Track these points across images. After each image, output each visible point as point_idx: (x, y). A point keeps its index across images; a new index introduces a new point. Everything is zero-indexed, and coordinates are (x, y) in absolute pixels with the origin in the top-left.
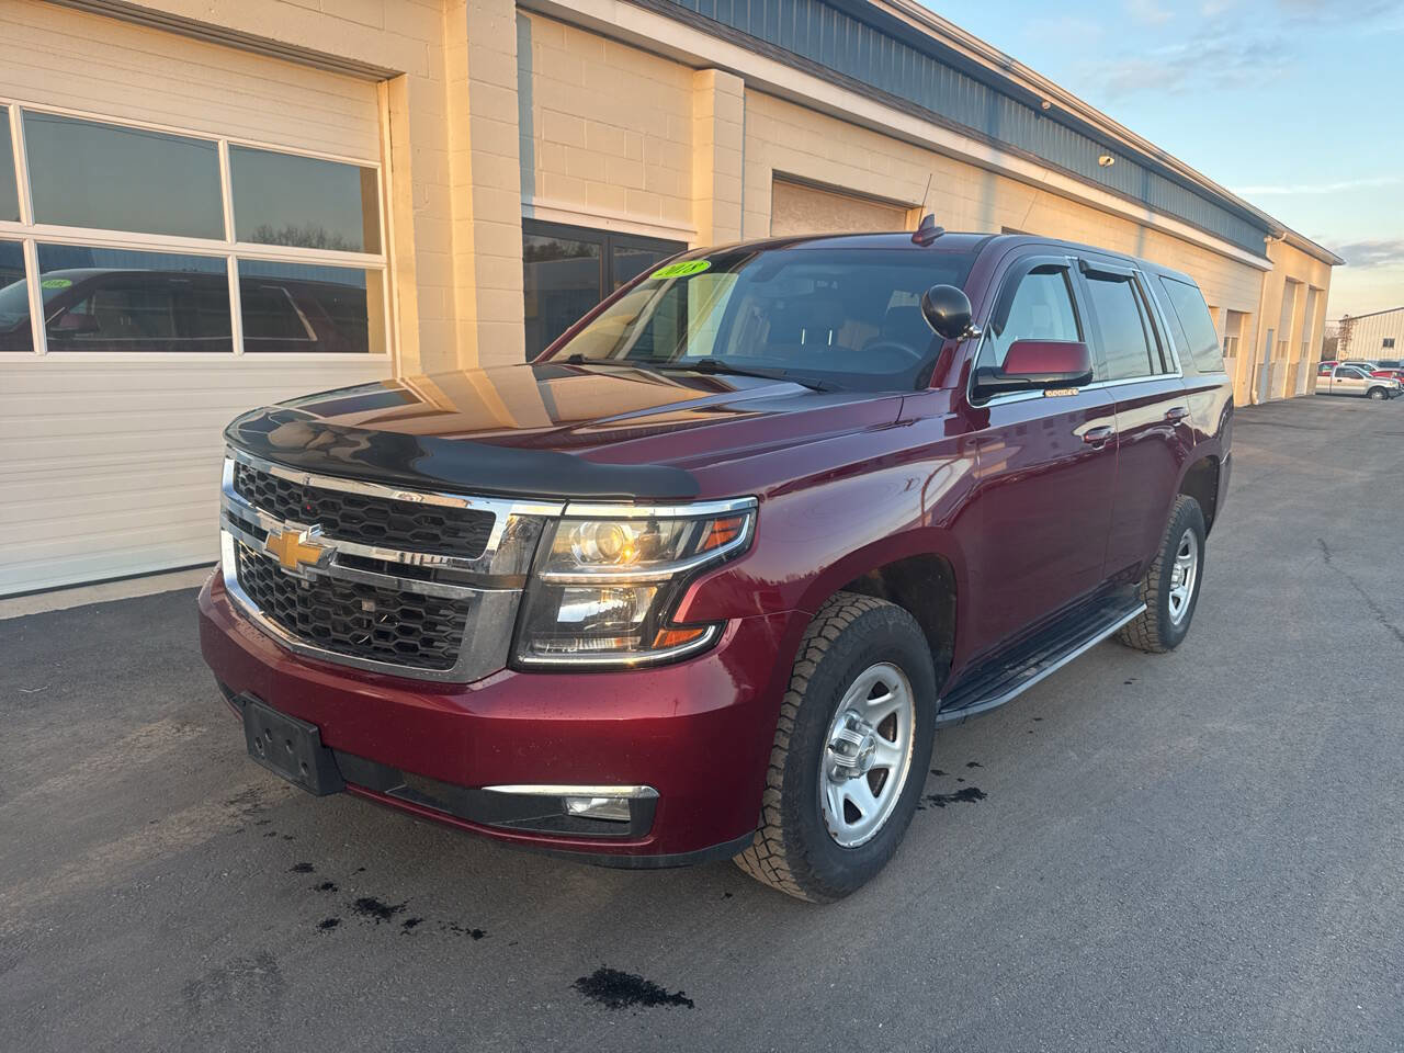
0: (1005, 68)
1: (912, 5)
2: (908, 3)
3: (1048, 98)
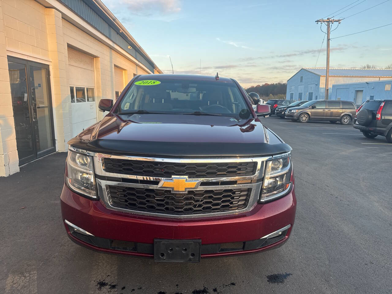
0: (114, 20)
1: (100, 1)
2: (99, 1)
3: (121, 29)
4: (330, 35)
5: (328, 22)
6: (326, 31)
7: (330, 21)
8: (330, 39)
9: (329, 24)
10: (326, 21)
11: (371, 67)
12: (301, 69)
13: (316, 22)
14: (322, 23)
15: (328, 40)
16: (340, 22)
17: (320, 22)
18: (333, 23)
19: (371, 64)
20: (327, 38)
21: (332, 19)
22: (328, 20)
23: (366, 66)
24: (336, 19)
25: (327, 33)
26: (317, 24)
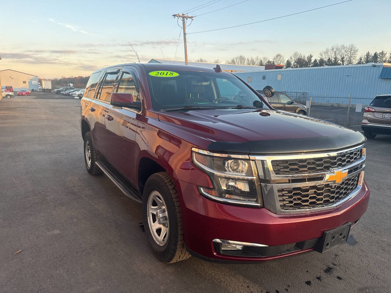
4: (186, 30)
5: (183, 17)
6: (181, 25)
7: (185, 17)
8: (186, 34)
9: (184, 19)
10: (182, 17)
11: (204, 61)
12: (151, 59)
13: (173, 15)
14: (178, 18)
15: (185, 34)
16: (193, 19)
17: (176, 16)
18: (187, 19)
19: (203, 59)
20: (184, 33)
21: (186, 15)
22: (183, 16)
23: (200, 60)
24: (190, 15)
25: (183, 27)
26: (174, 18)
